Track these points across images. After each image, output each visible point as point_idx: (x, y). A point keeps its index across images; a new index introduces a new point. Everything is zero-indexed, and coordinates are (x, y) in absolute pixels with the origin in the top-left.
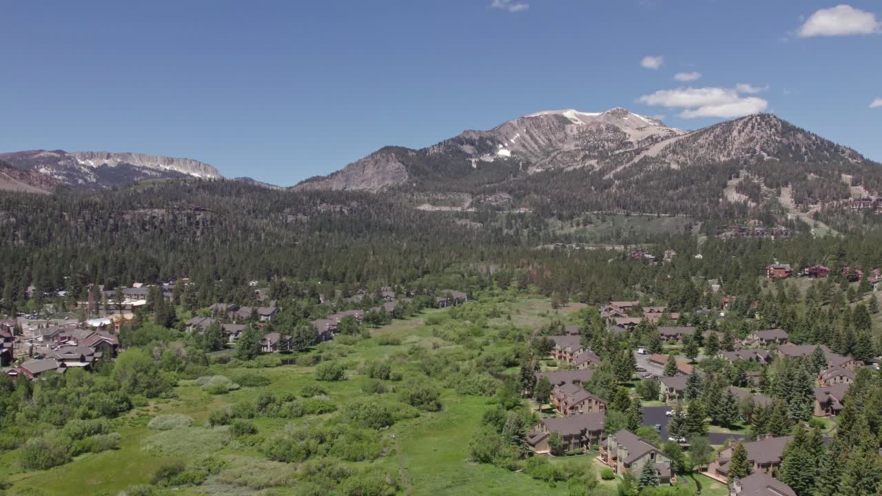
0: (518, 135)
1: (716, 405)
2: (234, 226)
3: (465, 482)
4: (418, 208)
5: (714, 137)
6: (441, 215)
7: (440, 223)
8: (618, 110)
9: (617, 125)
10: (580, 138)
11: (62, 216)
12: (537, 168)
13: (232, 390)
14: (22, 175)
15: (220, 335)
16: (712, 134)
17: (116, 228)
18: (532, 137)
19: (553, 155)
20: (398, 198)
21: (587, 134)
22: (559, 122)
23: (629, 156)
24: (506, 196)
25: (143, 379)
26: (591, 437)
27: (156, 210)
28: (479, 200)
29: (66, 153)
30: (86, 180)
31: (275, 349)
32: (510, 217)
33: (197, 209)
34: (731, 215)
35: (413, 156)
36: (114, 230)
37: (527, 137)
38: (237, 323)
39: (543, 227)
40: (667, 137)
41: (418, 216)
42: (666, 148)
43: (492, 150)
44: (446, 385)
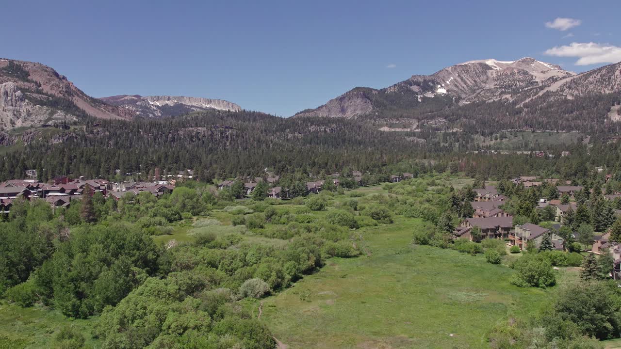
0: (452, 78)
1: (599, 216)
2: (252, 139)
3: (409, 252)
4: (379, 129)
5: (601, 76)
6: (395, 134)
7: (394, 139)
8: (527, 59)
9: (526, 69)
10: (498, 79)
11: (139, 132)
12: (466, 101)
13: (249, 213)
14: (113, 109)
15: (241, 188)
16: (599, 74)
17: (173, 140)
18: (462, 79)
19: (478, 92)
20: (366, 123)
21: (503, 77)
22: (483, 68)
23: (535, 91)
24: (444, 120)
25: (189, 203)
26: (503, 232)
27: (200, 128)
28: (424, 123)
29: (141, 97)
30: (154, 115)
31: (278, 197)
32: (446, 135)
33: (226, 128)
34: (614, 130)
35: (376, 94)
36: (172, 141)
37: (459, 80)
38: (252, 183)
39: (470, 141)
40: (564, 78)
41: (379, 134)
42: (564, 85)
43: (433, 89)
44: (397, 213)
